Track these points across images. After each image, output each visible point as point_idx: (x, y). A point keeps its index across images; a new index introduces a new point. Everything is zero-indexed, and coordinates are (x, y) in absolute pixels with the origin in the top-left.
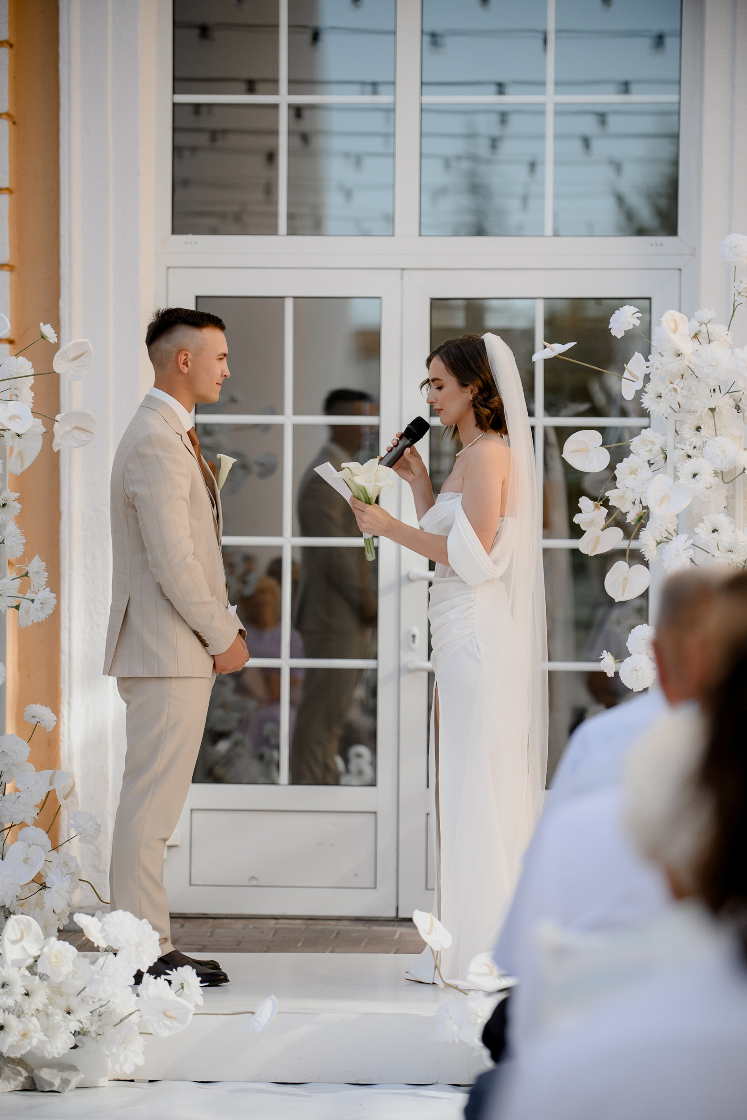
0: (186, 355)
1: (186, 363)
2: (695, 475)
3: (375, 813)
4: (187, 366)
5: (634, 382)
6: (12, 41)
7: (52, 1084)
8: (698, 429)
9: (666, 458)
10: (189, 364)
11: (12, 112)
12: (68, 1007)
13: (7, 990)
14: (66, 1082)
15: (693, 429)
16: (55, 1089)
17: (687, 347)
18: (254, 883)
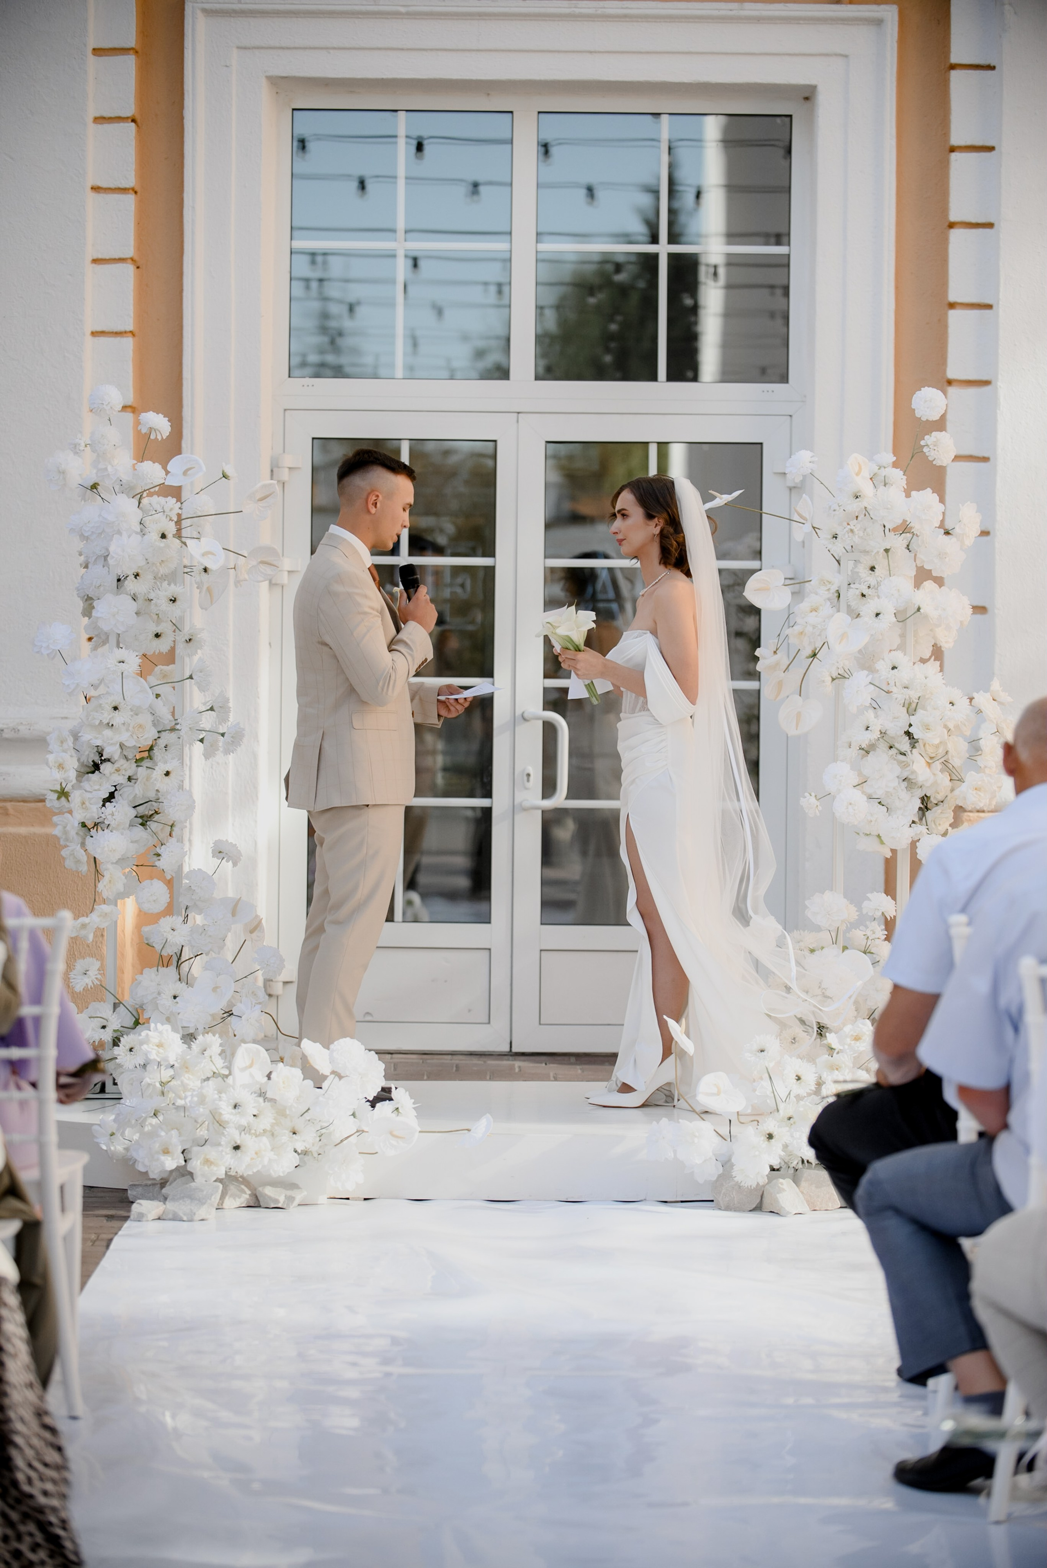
0: (377, 496)
1: (375, 504)
2: (877, 615)
3: (490, 949)
4: (376, 507)
5: (804, 524)
6: (136, 189)
7: (277, 1201)
8: (873, 569)
9: (839, 597)
10: (378, 505)
11: (136, 258)
12: (293, 1128)
13: (239, 1110)
14: (290, 1199)
15: (868, 569)
16: (280, 1205)
17: (867, 489)
18: (369, 1018)
